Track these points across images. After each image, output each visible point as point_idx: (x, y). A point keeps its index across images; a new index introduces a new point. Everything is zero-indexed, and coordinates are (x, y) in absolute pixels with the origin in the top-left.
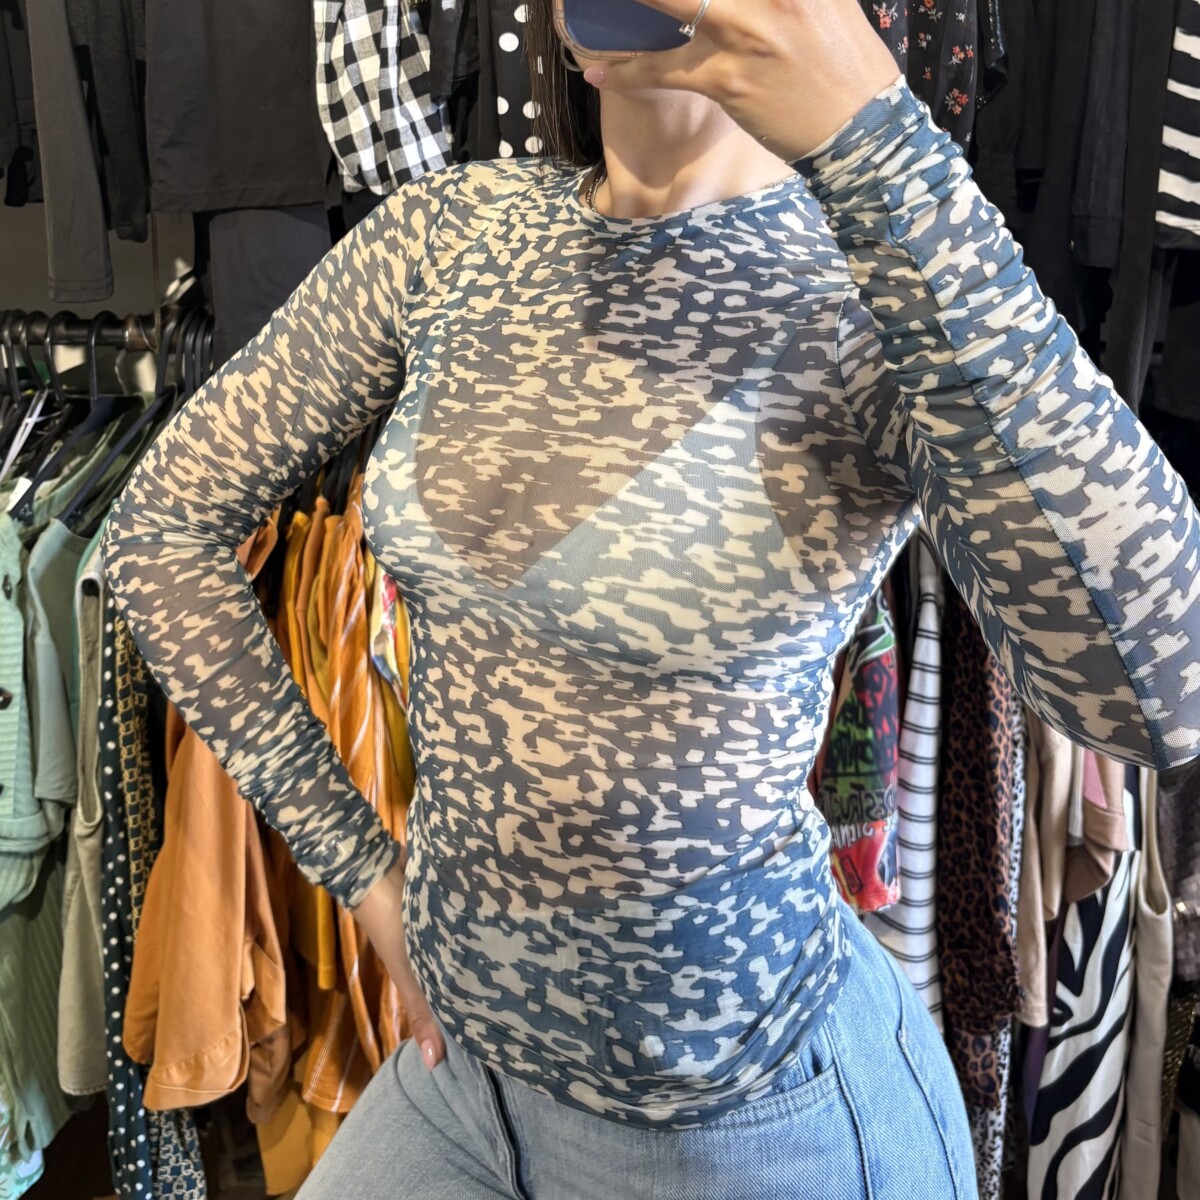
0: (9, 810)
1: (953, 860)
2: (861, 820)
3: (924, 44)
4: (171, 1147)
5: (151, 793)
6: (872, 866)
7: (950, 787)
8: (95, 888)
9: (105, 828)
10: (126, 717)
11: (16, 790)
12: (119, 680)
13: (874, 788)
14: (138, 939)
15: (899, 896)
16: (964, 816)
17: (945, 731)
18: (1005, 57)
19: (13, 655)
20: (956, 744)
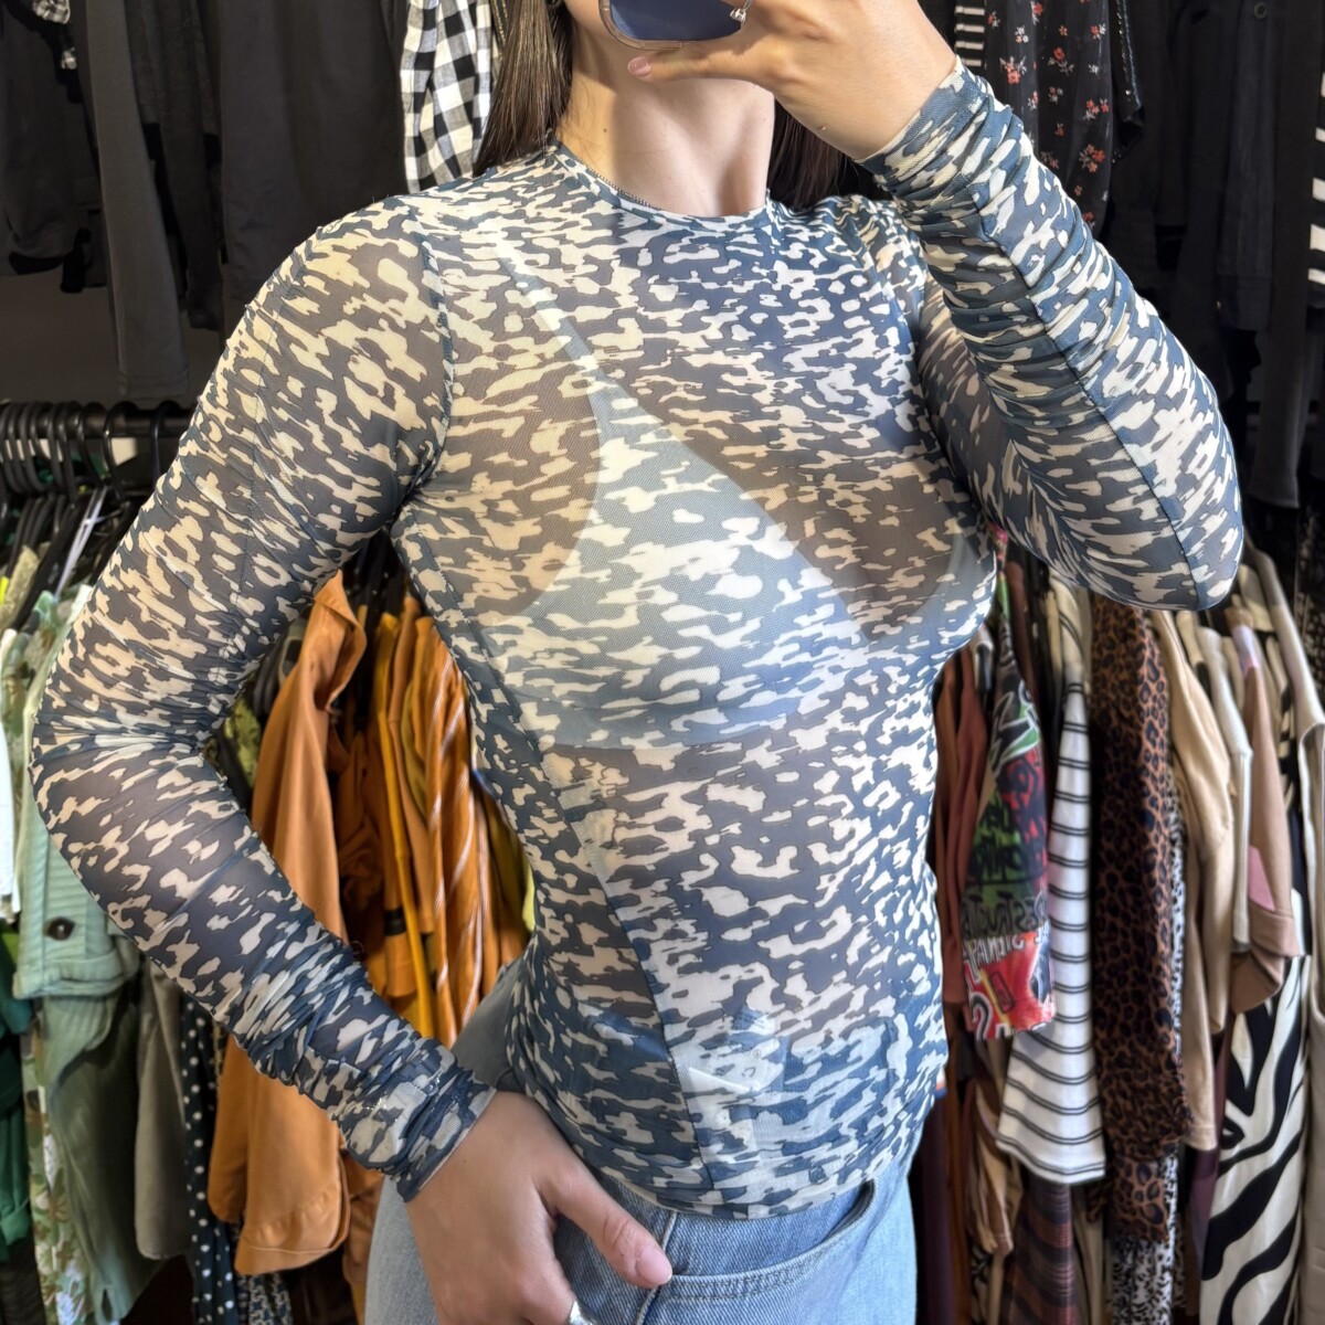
0: (81, 950)
1: (1109, 972)
2: (1010, 932)
3: (1055, 99)
4: (261, 1313)
6: (1025, 983)
7: (1103, 891)
8: (173, 1031)
11: (88, 927)
13: (1023, 897)
14: (222, 1085)
15: (1053, 1013)
16: (1119, 923)
17: (1096, 832)
18: (1142, 110)
20: (1108, 846)
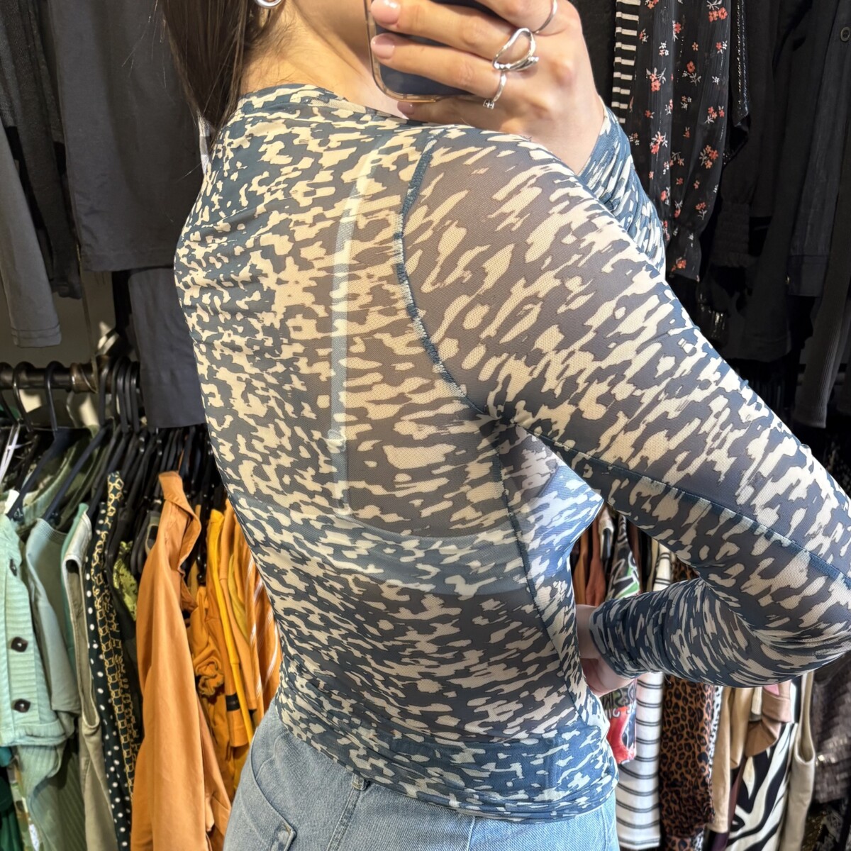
0: (37, 719)
1: (672, 732)
2: (612, 707)
5: (131, 706)
6: (618, 736)
8: (101, 768)
9: (102, 729)
10: (108, 655)
11: (39, 705)
12: (100, 630)
14: (134, 798)
15: (635, 755)
16: (681, 703)
19: (25, 615)
